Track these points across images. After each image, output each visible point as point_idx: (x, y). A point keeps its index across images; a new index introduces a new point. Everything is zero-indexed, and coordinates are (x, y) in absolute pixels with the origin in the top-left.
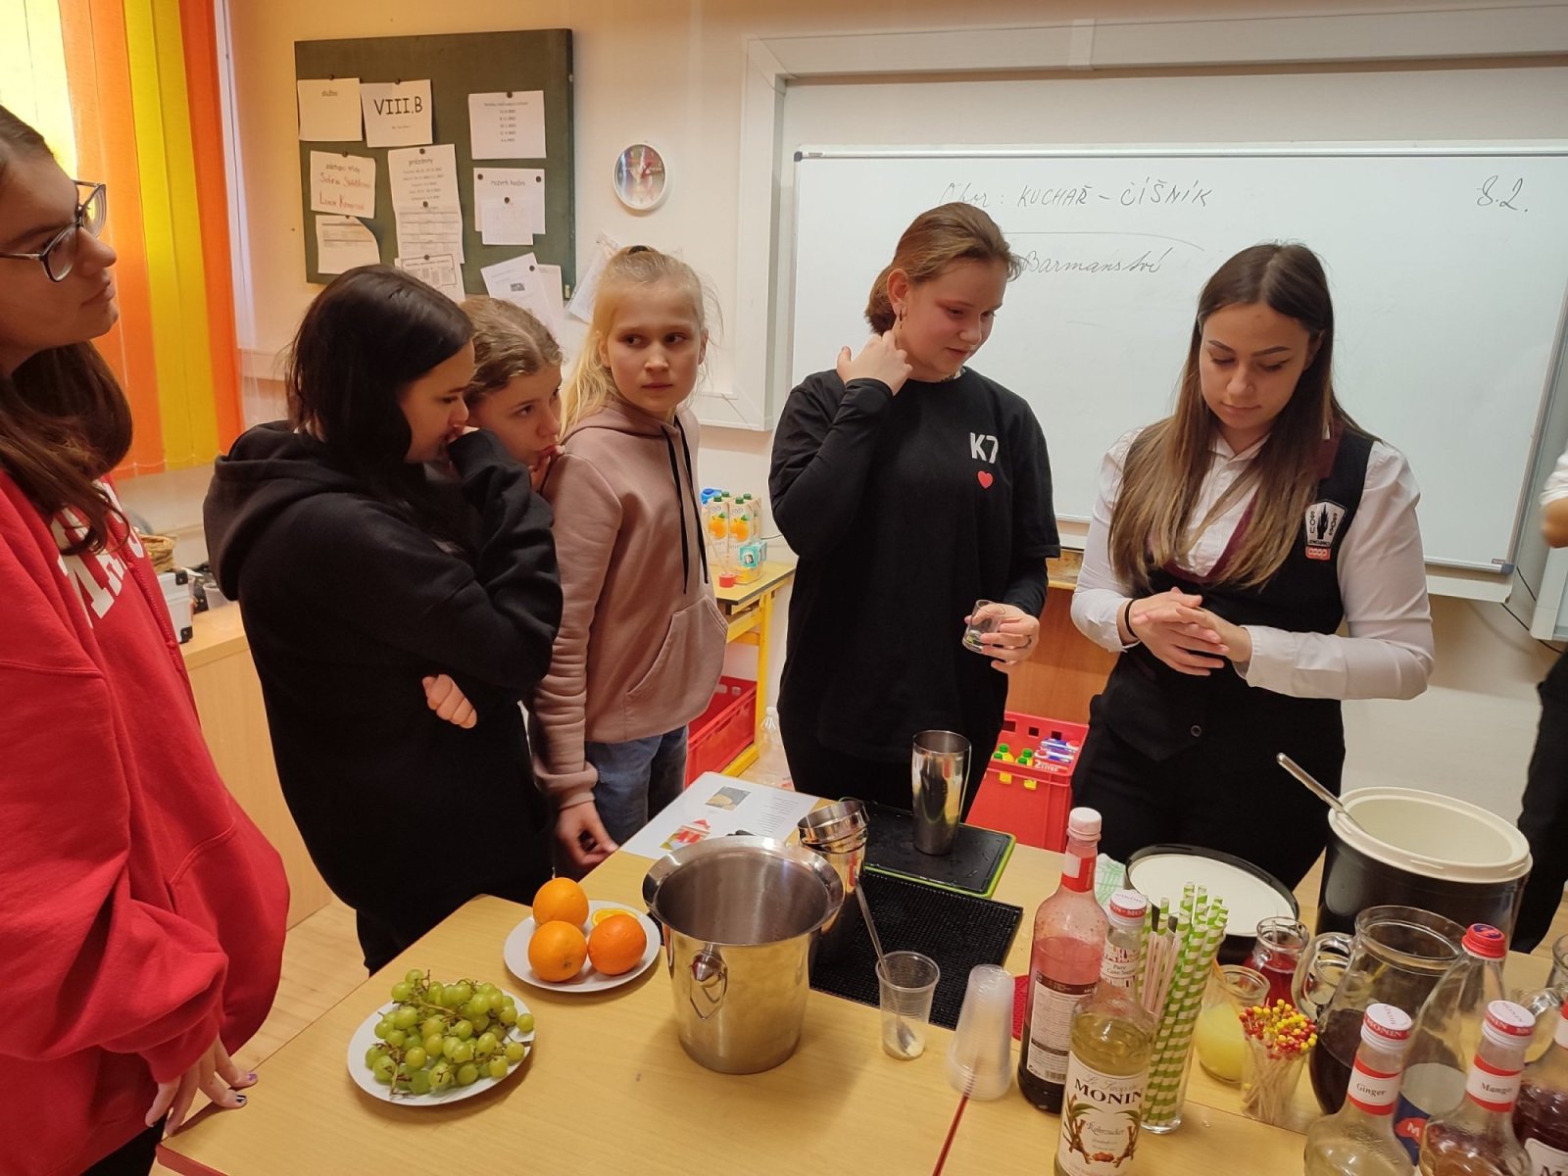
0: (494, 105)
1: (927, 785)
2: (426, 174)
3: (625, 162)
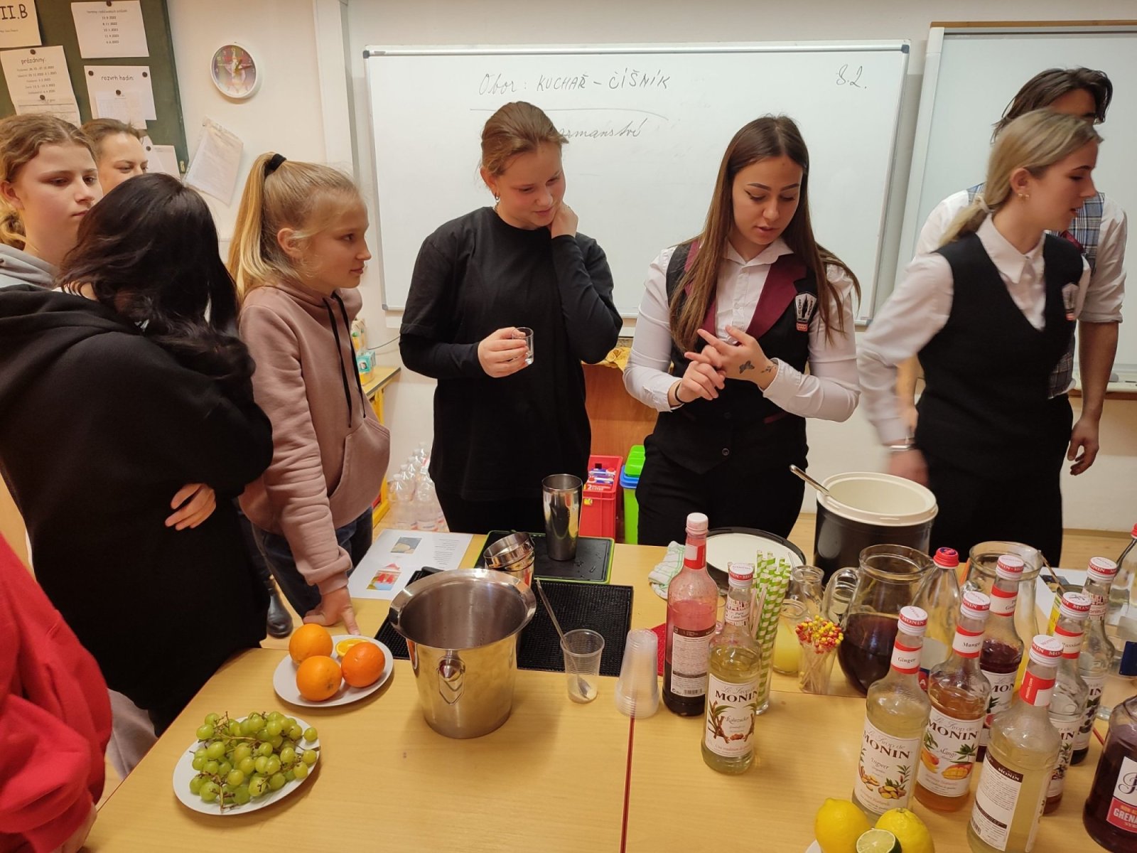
0: (96, 12)
1: (556, 513)
2: (39, 71)
3: (219, 58)
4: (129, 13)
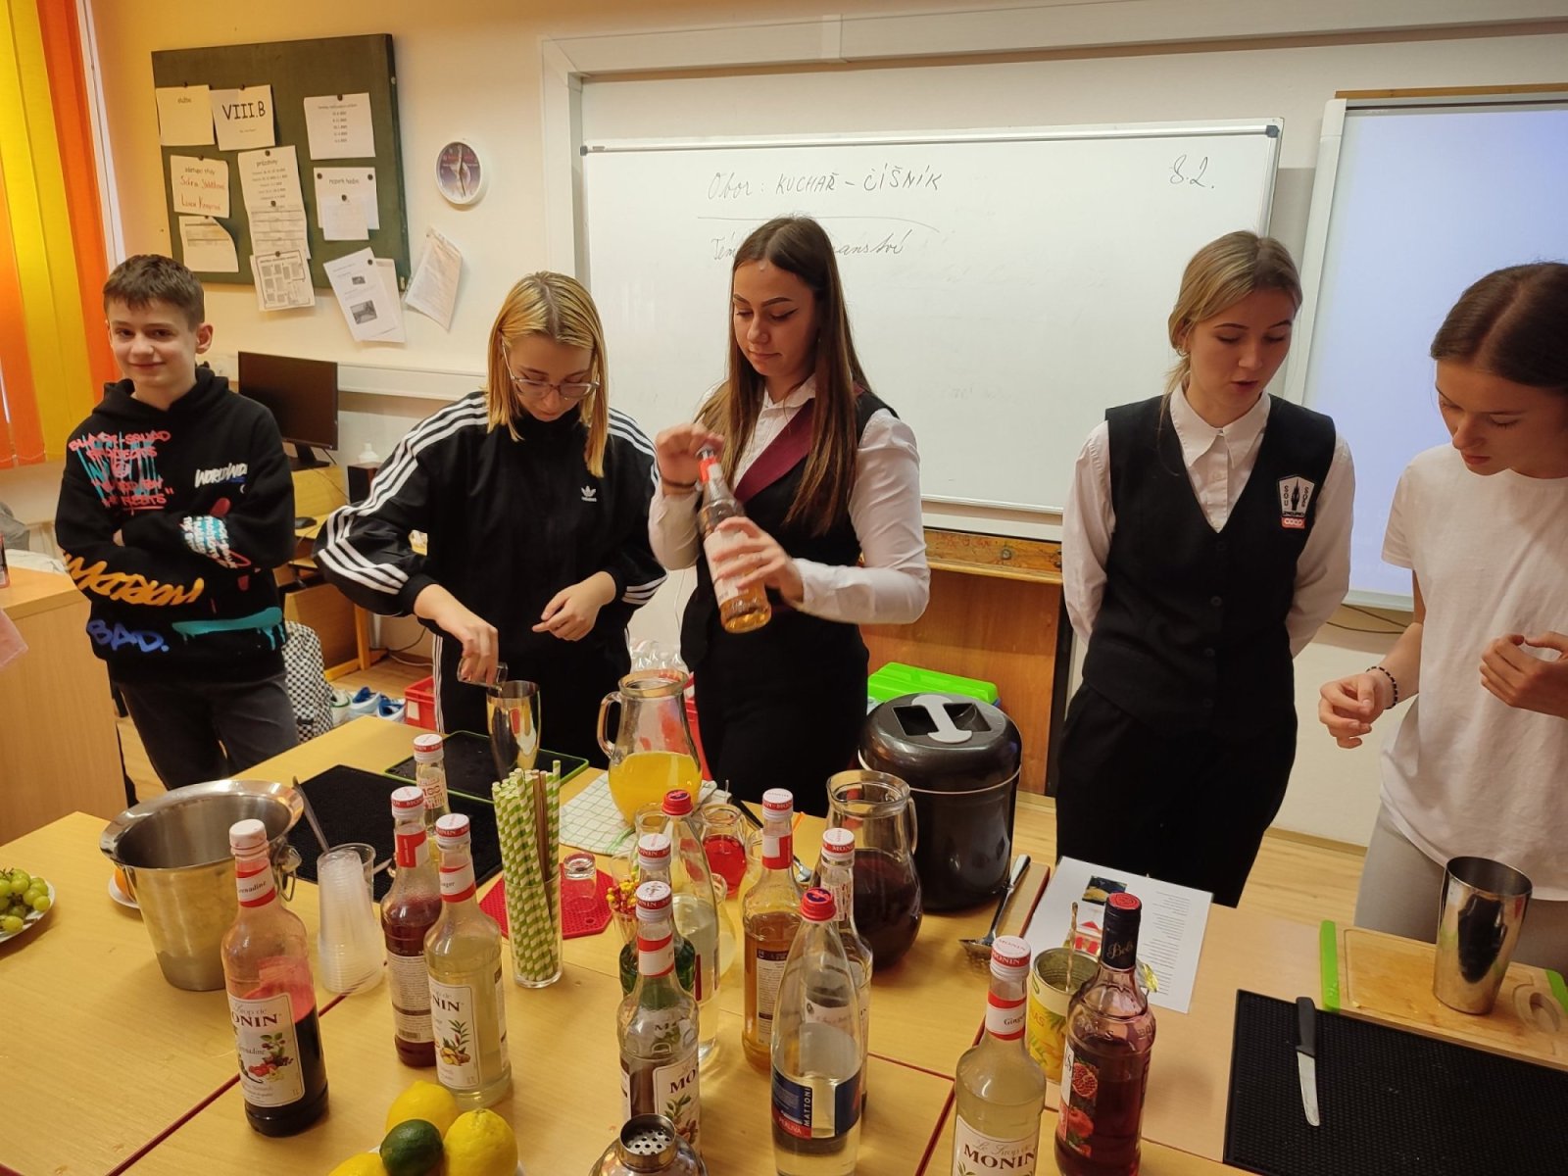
0: (326, 107)
2: (271, 175)
3: (445, 158)
4: (359, 106)
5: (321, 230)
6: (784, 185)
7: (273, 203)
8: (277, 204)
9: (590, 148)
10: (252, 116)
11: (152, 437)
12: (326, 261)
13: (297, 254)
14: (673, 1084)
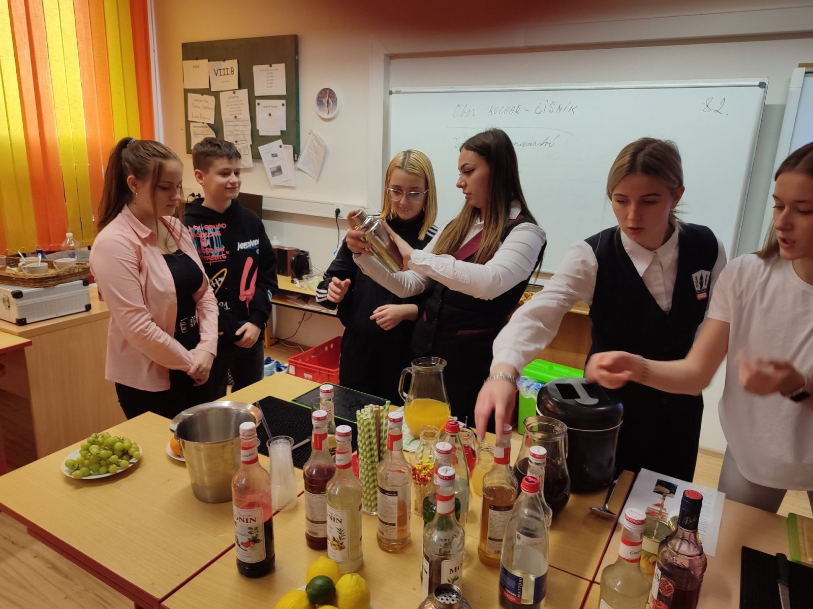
0: (264, 70)
2: (235, 103)
3: (320, 96)
4: (279, 71)
5: (258, 130)
6: (493, 111)
7: (236, 117)
8: (238, 117)
9: (394, 91)
10: (228, 74)
11: (219, 226)
12: (260, 146)
13: (245, 142)
14: (451, 570)
